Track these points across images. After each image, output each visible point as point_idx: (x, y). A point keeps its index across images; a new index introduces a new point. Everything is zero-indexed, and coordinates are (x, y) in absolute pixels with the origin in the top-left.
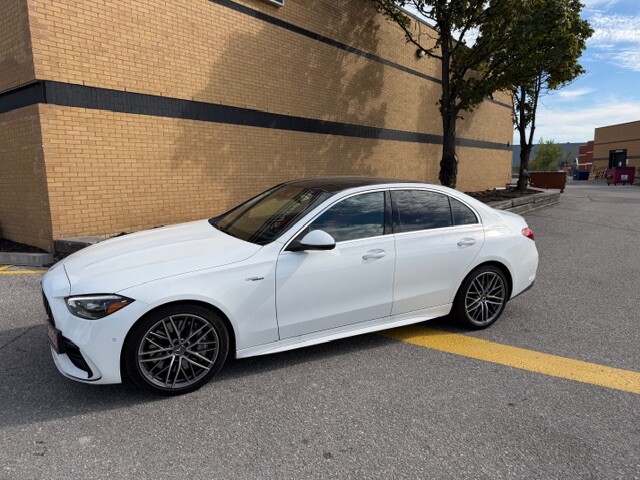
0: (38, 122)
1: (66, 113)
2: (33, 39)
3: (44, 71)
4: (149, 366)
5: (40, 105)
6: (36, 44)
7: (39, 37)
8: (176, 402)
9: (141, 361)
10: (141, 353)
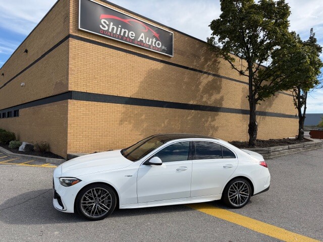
0: (67, 106)
1: (78, 103)
2: (69, 75)
3: (72, 87)
4: (85, 207)
5: (69, 100)
6: (70, 77)
7: (72, 74)
8: (93, 223)
9: (82, 205)
10: (82, 202)
